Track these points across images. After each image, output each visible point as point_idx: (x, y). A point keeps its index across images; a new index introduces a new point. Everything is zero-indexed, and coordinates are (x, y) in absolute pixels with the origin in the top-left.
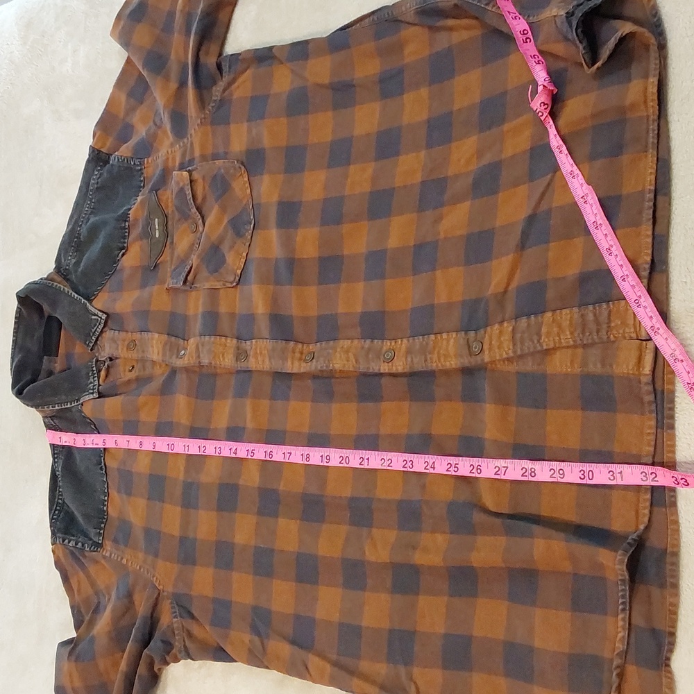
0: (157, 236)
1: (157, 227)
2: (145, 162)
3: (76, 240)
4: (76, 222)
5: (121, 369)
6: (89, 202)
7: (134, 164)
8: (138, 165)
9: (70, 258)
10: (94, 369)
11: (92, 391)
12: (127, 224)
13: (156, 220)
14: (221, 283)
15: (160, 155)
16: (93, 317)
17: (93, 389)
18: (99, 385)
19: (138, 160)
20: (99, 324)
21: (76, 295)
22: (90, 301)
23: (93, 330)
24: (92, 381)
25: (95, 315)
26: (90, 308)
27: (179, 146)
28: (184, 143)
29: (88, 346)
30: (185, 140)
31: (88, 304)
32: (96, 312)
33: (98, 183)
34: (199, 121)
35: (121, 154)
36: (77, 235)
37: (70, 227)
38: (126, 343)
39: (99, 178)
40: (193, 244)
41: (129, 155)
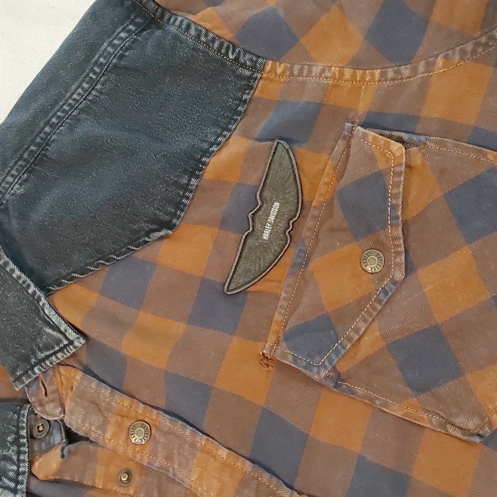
0: (266, 236)
1: (272, 218)
2: (268, 68)
3: (32, 148)
4: (44, 111)
5: (100, 469)
6: (85, 85)
7: (237, 59)
8: (243, 65)
9: (9, 179)
10: (24, 433)
11: (12, 485)
12: (194, 181)
13: (277, 205)
14: (435, 419)
15: (316, 70)
16: (49, 331)
17: (17, 482)
18: (31, 474)
19: (248, 56)
20: (61, 350)
21: (17, 273)
22: (48, 293)
23: (41, 355)
24: (15, 458)
25: (56, 328)
26: (48, 310)
27: (383, 75)
28: (397, 72)
29: (18, 379)
30: (406, 71)
31: (43, 300)
32: (63, 327)
33: (121, 57)
34: (469, 47)
35: (208, 26)
36: (38, 140)
37: (25, 116)
38: (128, 423)
39: (127, 49)
40: (368, 298)
41: (227, 34)
